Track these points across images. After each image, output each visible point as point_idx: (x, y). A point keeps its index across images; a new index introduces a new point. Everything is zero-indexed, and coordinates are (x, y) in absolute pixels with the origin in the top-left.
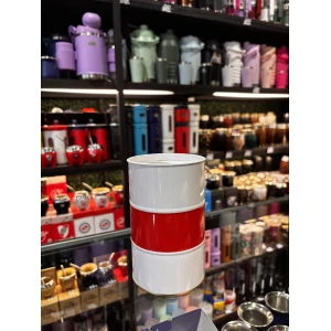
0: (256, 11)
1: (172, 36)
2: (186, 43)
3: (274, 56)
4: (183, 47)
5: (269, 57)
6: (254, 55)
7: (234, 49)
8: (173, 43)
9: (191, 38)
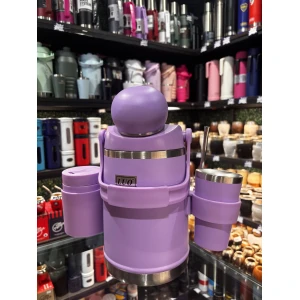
0: (154, 34)
1: (69, 53)
2: (84, 61)
3: (174, 74)
4: (82, 63)
5: (169, 74)
6: (154, 72)
7: (134, 67)
8: (71, 60)
9: (89, 55)
